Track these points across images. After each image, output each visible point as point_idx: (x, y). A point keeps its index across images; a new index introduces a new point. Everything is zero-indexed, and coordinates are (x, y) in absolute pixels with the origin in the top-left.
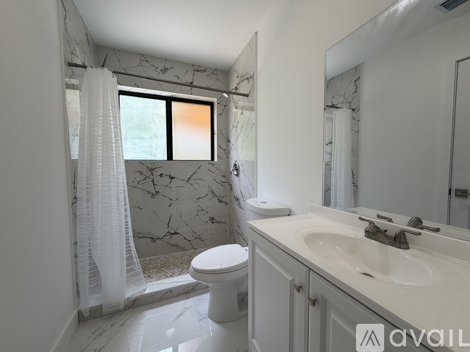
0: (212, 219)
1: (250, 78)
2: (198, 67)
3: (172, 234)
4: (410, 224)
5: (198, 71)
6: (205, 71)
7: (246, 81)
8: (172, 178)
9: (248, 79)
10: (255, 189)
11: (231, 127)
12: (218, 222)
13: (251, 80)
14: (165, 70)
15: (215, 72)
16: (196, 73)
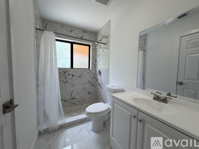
0: (89, 93)
1: (107, 37)
2: (85, 31)
3: (72, 99)
4: (167, 95)
5: (85, 32)
6: (87, 32)
7: (105, 38)
8: (73, 76)
9: (106, 37)
10: (108, 81)
11: (98, 55)
12: (91, 94)
13: (108, 38)
14: (71, 31)
15: (91, 33)
16: (84, 33)
